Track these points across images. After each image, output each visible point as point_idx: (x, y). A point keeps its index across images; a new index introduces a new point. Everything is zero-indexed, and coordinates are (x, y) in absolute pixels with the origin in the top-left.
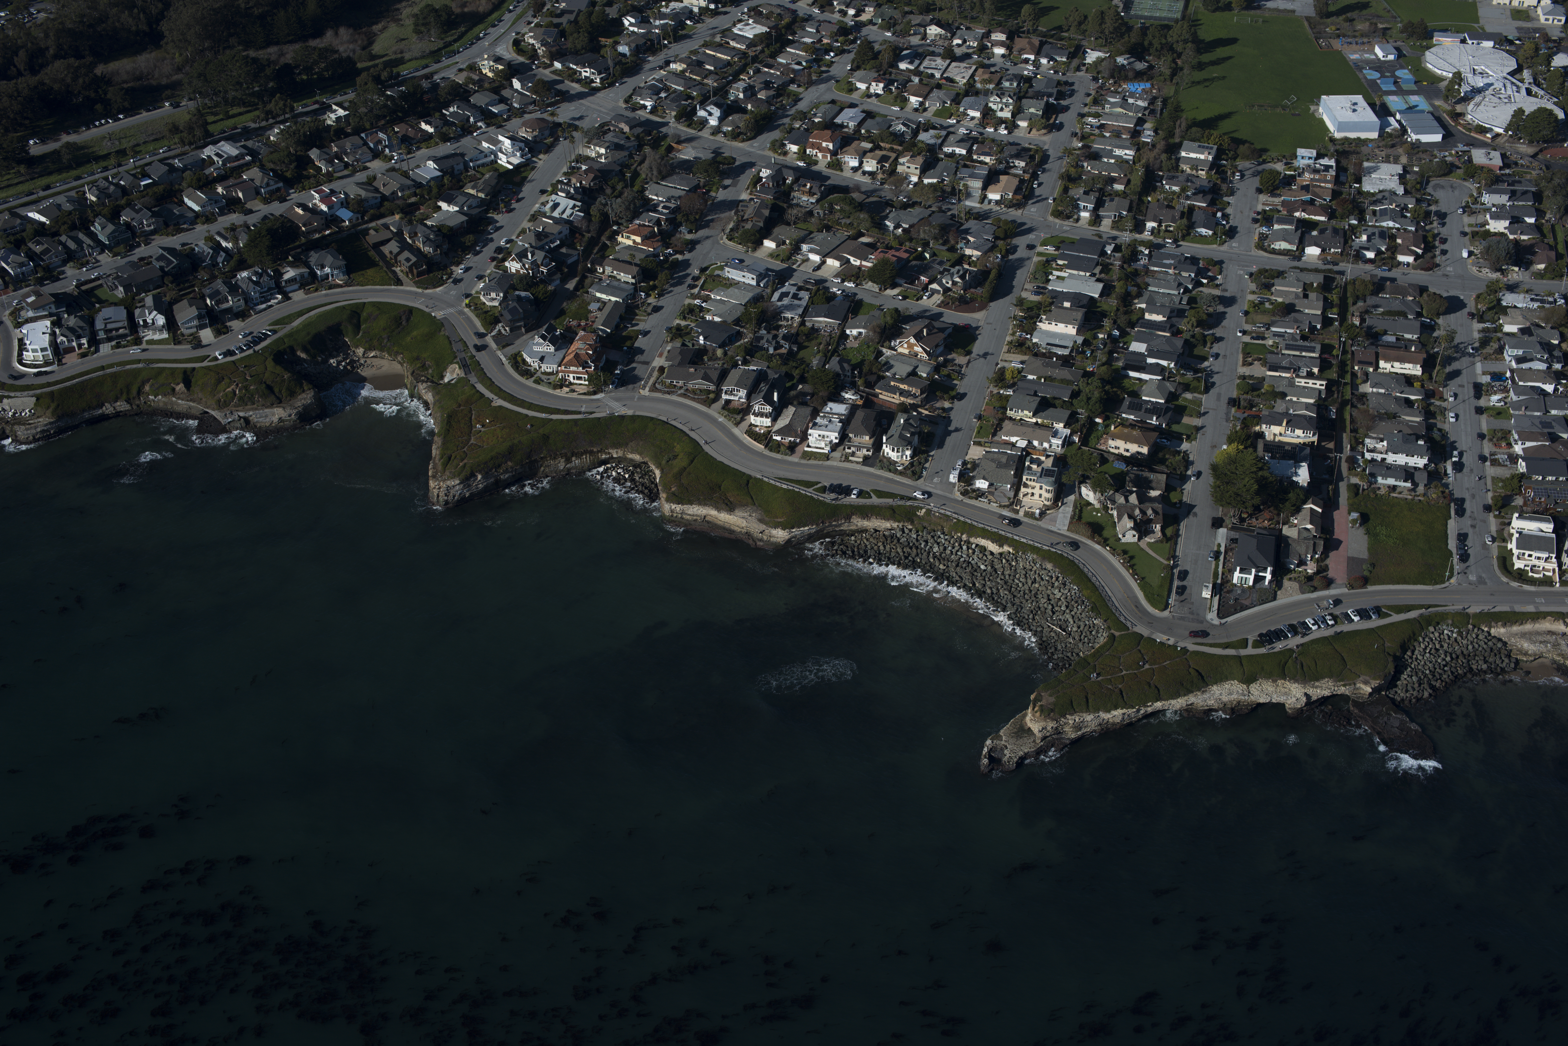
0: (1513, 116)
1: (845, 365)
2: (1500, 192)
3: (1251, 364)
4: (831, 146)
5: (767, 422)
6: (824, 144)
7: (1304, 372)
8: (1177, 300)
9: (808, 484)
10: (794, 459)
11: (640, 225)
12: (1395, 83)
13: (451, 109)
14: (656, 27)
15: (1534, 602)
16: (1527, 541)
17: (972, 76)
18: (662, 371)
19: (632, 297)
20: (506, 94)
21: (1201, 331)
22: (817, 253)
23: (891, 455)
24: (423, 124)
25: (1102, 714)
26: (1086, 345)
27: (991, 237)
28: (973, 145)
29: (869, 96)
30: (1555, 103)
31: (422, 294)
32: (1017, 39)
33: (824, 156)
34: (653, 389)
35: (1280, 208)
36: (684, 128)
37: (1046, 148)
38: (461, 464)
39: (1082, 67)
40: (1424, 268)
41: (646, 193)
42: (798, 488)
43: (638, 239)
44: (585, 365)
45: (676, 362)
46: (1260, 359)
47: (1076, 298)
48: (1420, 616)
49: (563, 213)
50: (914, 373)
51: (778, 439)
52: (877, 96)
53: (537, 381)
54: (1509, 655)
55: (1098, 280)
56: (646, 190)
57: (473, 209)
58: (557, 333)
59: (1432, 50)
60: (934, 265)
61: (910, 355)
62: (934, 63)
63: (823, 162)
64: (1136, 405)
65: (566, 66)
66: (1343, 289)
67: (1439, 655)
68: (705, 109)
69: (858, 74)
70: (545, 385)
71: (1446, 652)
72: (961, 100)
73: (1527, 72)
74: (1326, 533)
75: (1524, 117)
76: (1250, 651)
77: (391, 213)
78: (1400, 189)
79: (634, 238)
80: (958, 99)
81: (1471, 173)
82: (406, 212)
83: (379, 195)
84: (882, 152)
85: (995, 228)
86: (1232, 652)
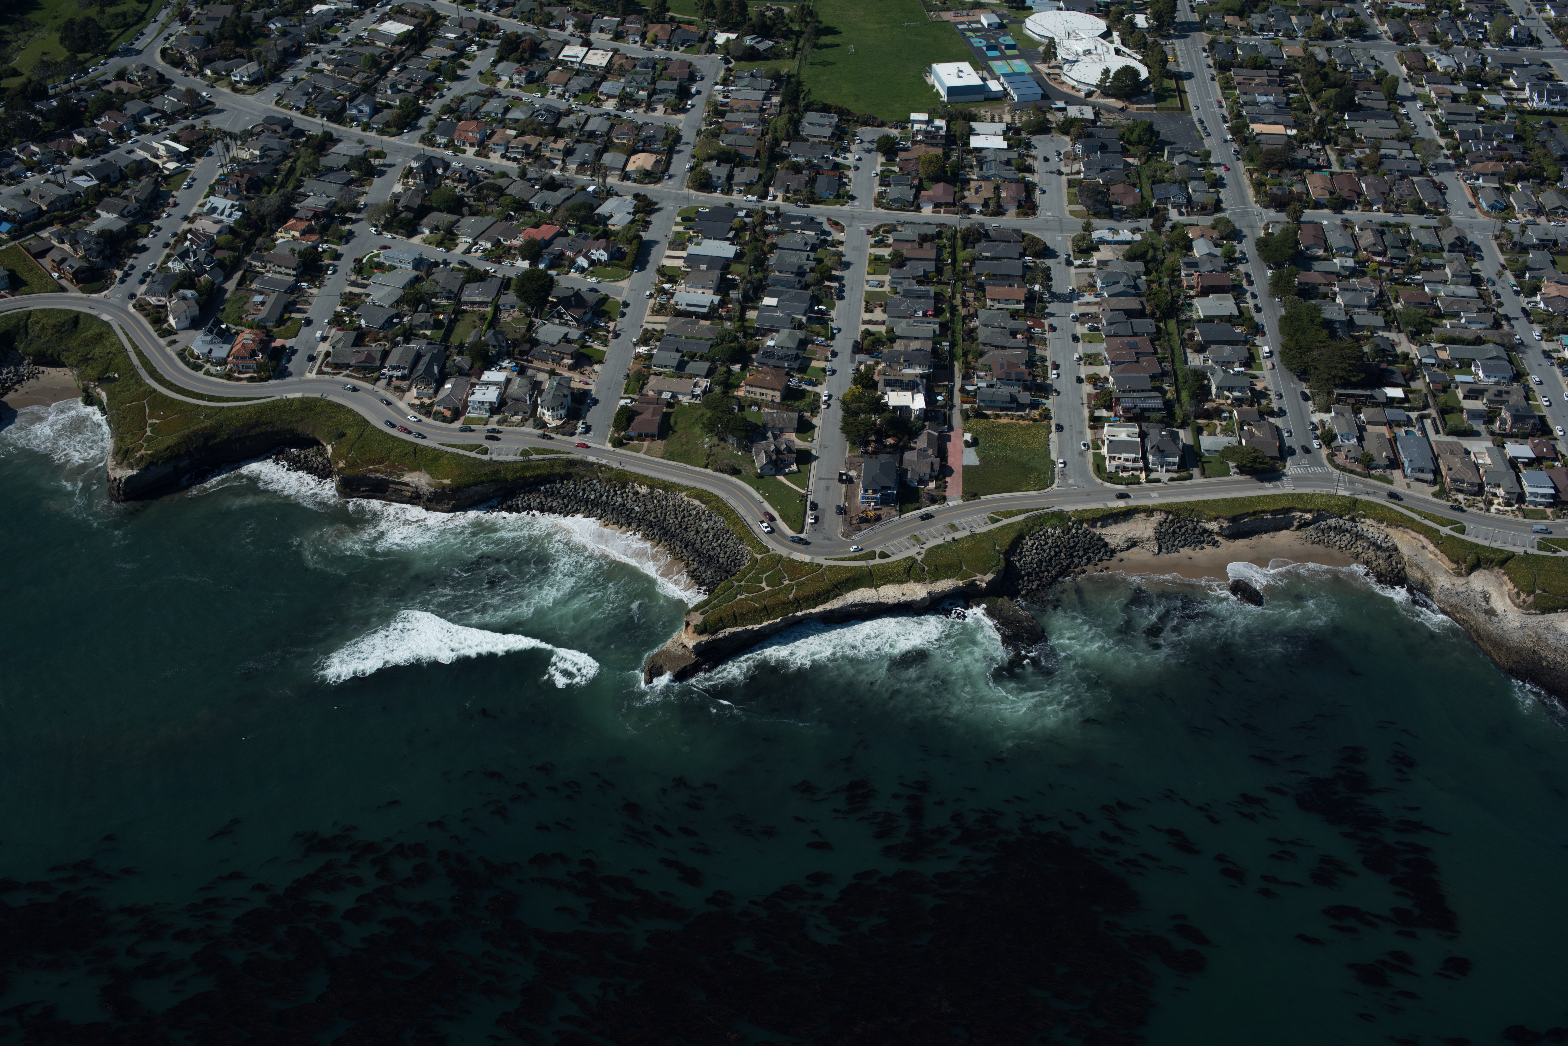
0: (1103, 74)
1: (500, 337)
3: (872, 311)
4: (478, 136)
6: (471, 134)
7: (920, 313)
8: (804, 257)
9: (470, 448)
10: (457, 425)
11: (297, 220)
12: (999, 50)
13: (103, 120)
16: (1117, 446)
17: (610, 61)
18: (328, 354)
19: (294, 289)
20: (157, 102)
21: (827, 283)
22: (469, 236)
23: (547, 415)
24: (76, 136)
25: (750, 627)
26: (723, 303)
27: (632, 210)
28: (612, 126)
29: (513, 86)
30: (1140, 61)
31: (88, 299)
32: (650, 25)
33: (472, 145)
34: (320, 372)
35: (896, 169)
36: (336, 126)
37: (680, 126)
38: (138, 455)
39: (713, 48)
40: (1026, 214)
41: (302, 190)
42: (461, 452)
43: (297, 234)
44: (253, 354)
45: (340, 346)
46: (881, 306)
47: (712, 261)
48: (1027, 518)
49: (222, 213)
50: (566, 339)
51: (441, 409)
52: (519, 86)
53: (207, 373)
54: (1106, 545)
55: (733, 244)
56: (302, 186)
57: (133, 215)
58: (223, 326)
59: (1031, 17)
60: (580, 240)
61: (561, 324)
62: (573, 52)
63: (471, 151)
64: (769, 353)
65: (214, 72)
66: (954, 237)
67: (1044, 551)
68: (356, 107)
69: (501, 66)
70: (215, 376)
71: (1050, 548)
72: (599, 86)
73: (1115, 34)
74: (942, 454)
75: (1112, 75)
76: (878, 561)
77: (50, 224)
78: (1004, 145)
79: (292, 233)
80: (596, 85)
81: (1067, 127)
82: (65, 222)
83: (35, 207)
84: (527, 139)
85: (635, 202)
86: (862, 563)
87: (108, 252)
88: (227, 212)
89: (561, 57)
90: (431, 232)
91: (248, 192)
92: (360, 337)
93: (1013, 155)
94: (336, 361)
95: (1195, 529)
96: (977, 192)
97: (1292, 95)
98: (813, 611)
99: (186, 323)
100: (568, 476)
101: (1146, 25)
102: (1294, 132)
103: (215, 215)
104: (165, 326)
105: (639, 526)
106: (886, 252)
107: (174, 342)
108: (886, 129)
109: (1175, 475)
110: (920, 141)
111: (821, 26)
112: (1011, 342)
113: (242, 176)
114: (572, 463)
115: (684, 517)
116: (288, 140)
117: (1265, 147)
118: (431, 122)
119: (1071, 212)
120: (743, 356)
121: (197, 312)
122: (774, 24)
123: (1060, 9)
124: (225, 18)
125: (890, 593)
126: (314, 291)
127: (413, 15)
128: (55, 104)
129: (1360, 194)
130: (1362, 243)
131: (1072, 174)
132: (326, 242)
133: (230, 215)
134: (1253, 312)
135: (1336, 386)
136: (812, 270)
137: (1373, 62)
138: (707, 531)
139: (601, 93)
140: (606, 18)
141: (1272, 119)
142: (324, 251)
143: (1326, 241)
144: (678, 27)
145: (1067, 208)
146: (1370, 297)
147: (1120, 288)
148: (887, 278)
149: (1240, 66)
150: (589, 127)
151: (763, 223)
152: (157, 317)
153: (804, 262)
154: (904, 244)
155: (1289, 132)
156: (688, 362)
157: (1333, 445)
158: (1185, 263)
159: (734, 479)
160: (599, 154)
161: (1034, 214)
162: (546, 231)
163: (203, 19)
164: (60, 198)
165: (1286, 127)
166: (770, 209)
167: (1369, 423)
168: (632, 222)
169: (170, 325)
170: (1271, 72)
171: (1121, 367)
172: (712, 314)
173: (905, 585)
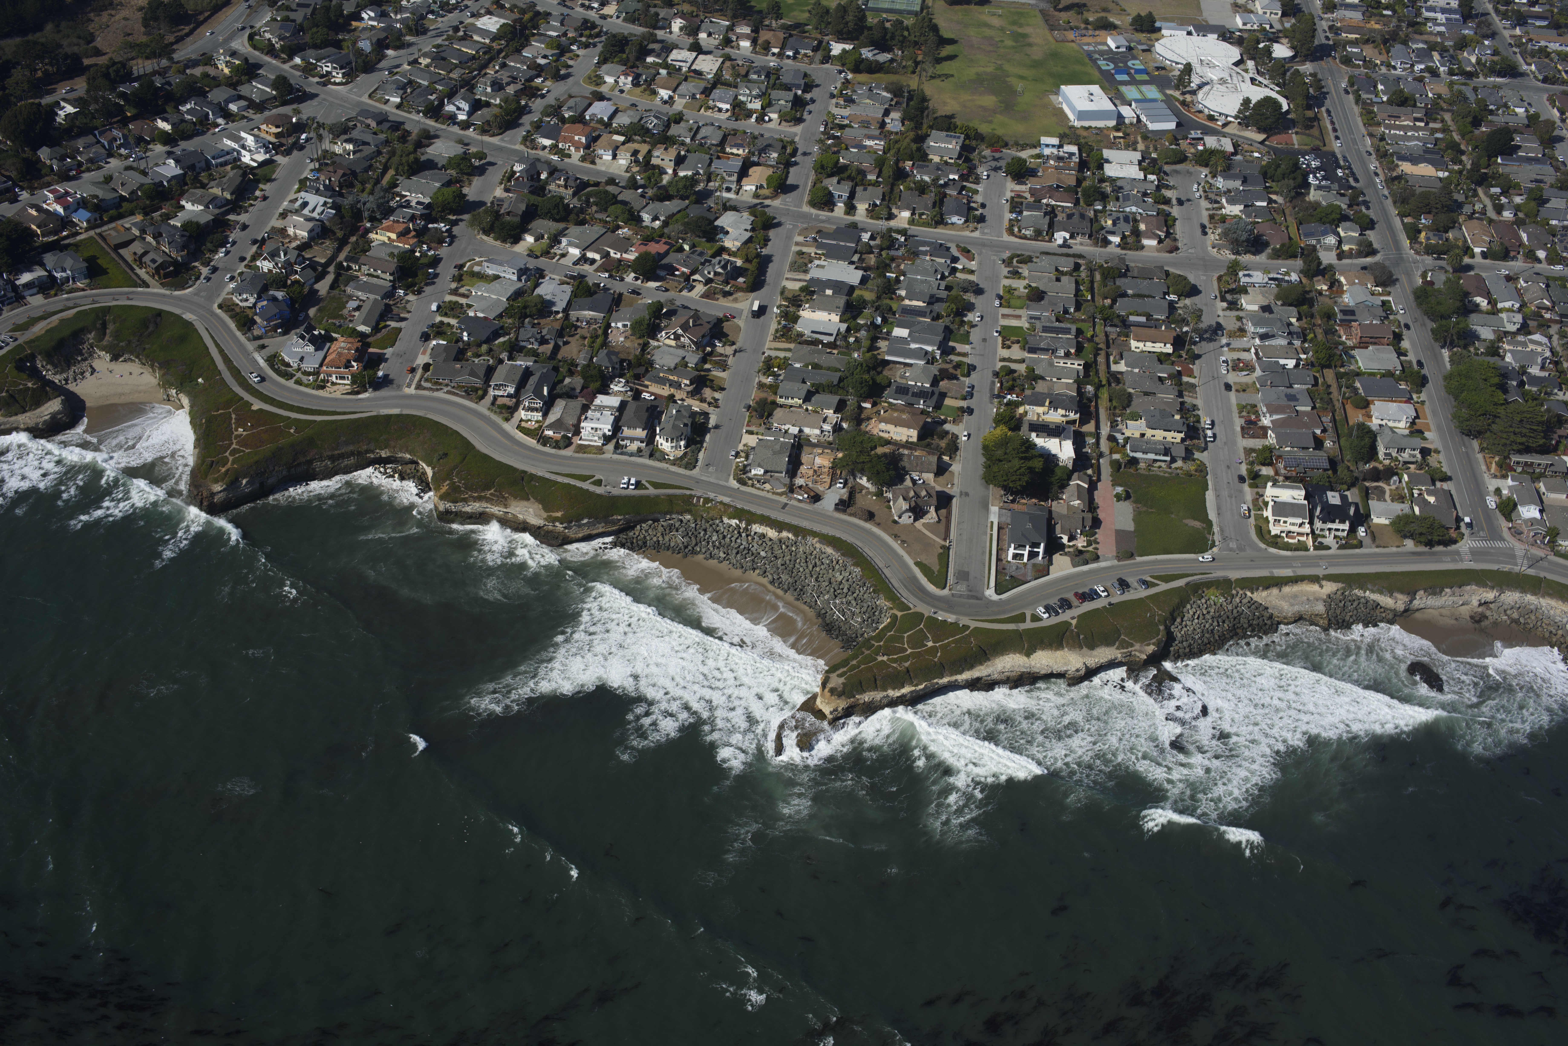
0: (1242, 105)
1: (613, 357)
2: (1234, 177)
3: (1009, 347)
4: (583, 140)
5: (538, 416)
6: (576, 138)
7: (1061, 353)
8: (935, 286)
9: (584, 478)
10: (568, 452)
11: (394, 221)
12: (1129, 74)
13: (188, 106)
14: (397, 21)
15: (1292, 567)
16: (1282, 509)
17: (720, 68)
18: (427, 368)
20: (244, 90)
22: (576, 246)
23: (665, 446)
24: (159, 121)
25: (889, 693)
26: (850, 331)
27: (749, 227)
28: (725, 137)
29: (618, 90)
30: (1278, 92)
31: (171, 296)
32: (761, 32)
33: (577, 149)
34: (419, 387)
35: (1027, 194)
36: (432, 123)
37: (797, 139)
38: (223, 469)
39: (827, 58)
40: (1168, 250)
41: (398, 189)
42: (573, 482)
43: (393, 236)
44: (348, 365)
45: (440, 358)
46: (1018, 342)
47: (837, 286)
48: (1187, 584)
49: (313, 210)
50: (683, 364)
51: (551, 434)
52: (626, 89)
53: (298, 382)
54: (1271, 616)
55: (857, 268)
56: (397, 185)
57: (219, 208)
58: (316, 333)
59: (1161, 41)
60: (695, 257)
61: (677, 346)
62: (681, 57)
63: (576, 155)
64: (903, 389)
65: (305, 61)
66: (1092, 271)
67: (1206, 621)
68: (454, 104)
69: (605, 67)
70: (307, 386)
71: (1213, 617)
72: (710, 93)
73: (1250, 63)
74: (1092, 507)
75: (1252, 105)
76: (1028, 625)
77: (131, 213)
78: (1141, 175)
79: (389, 234)
80: (707, 91)
81: (1205, 158)
82: (147, 212)
83: (117, 194)
84: (635, 145)
85: (752, 218)
86: (1011, 627)
88: (319, 209)
89: (668, 61)
90: (536, 240)
91: (341, 188)
92: (462, 352)
93: (1151, 186)
94: (437, 376)
95: (1367, 602)
97: (1439, 135)
98: (959, 677)
101: (1283, 55)
102: (1446, 175)
103: (306, 212)
105: (765, 572)
106: (1021, 285)
107: (263, 347)
109: (1344, 543)
110: (1052, 167)
111: (942, 36)
112: (1160, 388)
113: (335, 172)
114: (691, 498)
116: (382, 136)
117: (1419, 191)
118: (533, 122)
120: (874, 391)
122: (894, 37)
123: (1190, 33)
124: (316, 4)
125: (1042, 661)
126: (412, 298)
127: (510, 9)
128: (138, 86)
129: (1521, 244)
130: (1529, 297)
131: (1213, 209)
133: (322, 212)
134: (1417, 367)
135: (1512, 452)
136: (944, 299)
137: (1523, 104)
138: (841, 583)
141: (1421, 160)
142: (423, 255)
143: (1489, 293)
144: (791, 36)
146: (1542, 357)
148: (1024, 312)
150: (701, 136)
152: (244, 319)
153: (935, 291)
155: (1440, 174)
156: (814, 394)
157: (1514, 516)
158: (1341, 311)
159: (868, 525)
161: (1176, 250)
163: (293, 5)
164: (143, 186)
165: (1437, 168)
166: (897, 232)
168: (751, 238)
170: (1416, 110)
172: (839, 343)
173: (1059, 653)
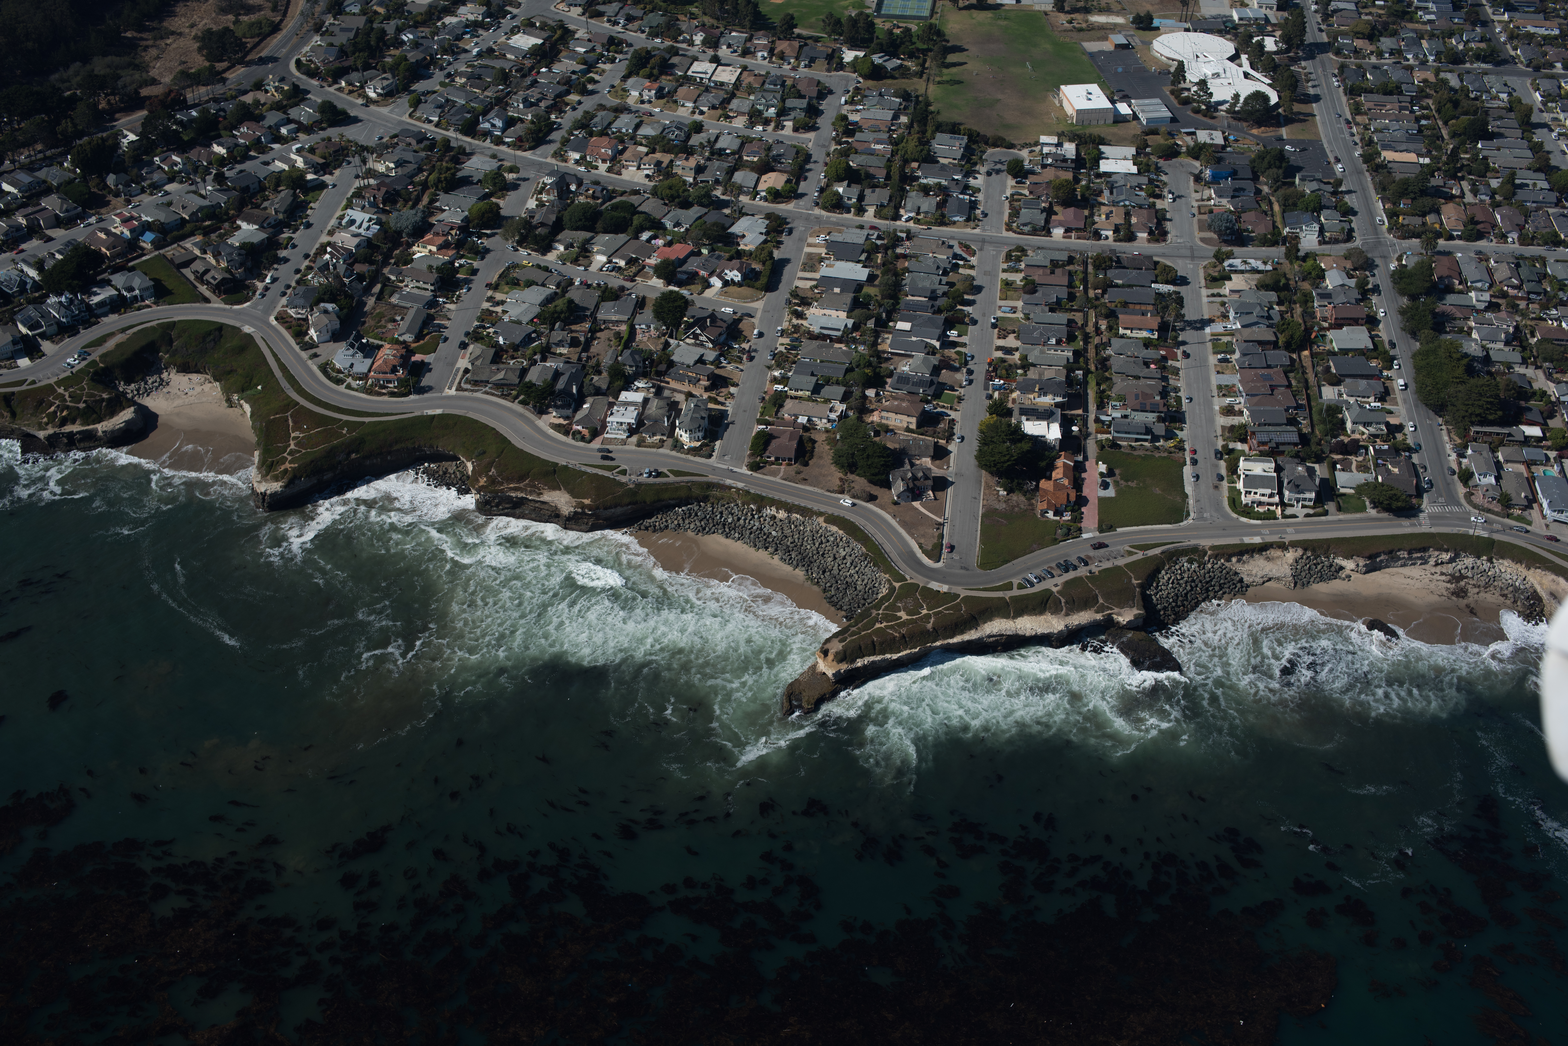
0: (1233, 99)
1: (637, 357)
3: (1005, 337)
4: (610, 152)
6: (603, 150)
7: (1053, 341)
8: (937, 282)
9: (610, 469)
10: (595, 445)
11: (434, 235)
13: (242, 131)
15: (1261, 535)
16: (1253, 481)
17: (738, 79)
18: (466, 371)
19: (432, 304)
20: (293, 113)
21: (959, 307)
22: (603, 253)
23: (684, 437)
24: (215, 146)
25: (888, 656)
26: (856, 327)
27: (764, 231)
28: (742, 145)
29: (643, 102)
30: (1269, 85)
31: (231, 310)
32: (778, 42)
33: (604, 161)
34: (459, 388)
35: (1026, 192)
36: (468, 139)
37: (810, 145)
38: (283, 468)
39: (841, 66)
40: (1157, 241)
41: (438, 204)
42: (600, 472)
43: (434, 249)
44: (394, 370)
45: (478, 363)
46: (1014, 332)
47: (845, 284)
48: (1162, 553)
49: (360, 227)
50: (701, 361)
51: (579, 428)
52: (650, 102)
53: (349, 387)
54: (1241, 580)
55: (864, 267)
56: (437, 200)
57: (272, 227)
58: (364, 341)
59: (1159, 39)
60: (714, 260)
61: (696, 345)
62: (701, 68)
63: (603, 167)
64: (904, 379)
65: (349, 83)
66: (1085, 264)
67: (1180, 585)
68: (488, 121)
69: (631, 81)
70: (357, 390)
71: (1186, 582)
72: (729, 103)
73: (1244, 57)
74: (1078, 484)
75: (1242, 100)
76: (1016, 592)
77: (192, 234)
78: (1134, 170)
79: (429, 247)
80: (726, 102)
81: (1197, 151)
82: (206, 232)
83: (178, 217)
84: (658, 156)
85: (767, 222)
86: (999, 594)
87: (249, 264)
88: (365, 225)
89: (690, 73)
90: (566, 249)
91: (384, 205)
92: (498, 355)
93: (1144, 180)
94: (476, 378)
95: (1331, 566)
96: (1107, 218)
97: (1423, 122)
98: (951, 641)
99: (327, 336)
100: (705, 499)
101: (1274, 48)
102: (1427, 161)
103: (353, 228)
104: (307, 338)
105: (776, 550)
106: (1017, 278)
107: (315, 356)
108: (1016, 151)
109: (1311, 511)
110: (1050, 165)
111: (949, 45)
112: (1145, 372)
113: (379, 190)
114: (710, 486)
115: (821, 543)
116: (423, 154)
117: (1398, 177)
118: (563, 137)
119: (1203, 240)
120: (877, 381)
121: (338, 326)
122: (902, 43)
123: (1187, 30)
124: (358, 29)
125: (1027, 625)
126: (452, 307)
127: (542, 28)
128: (194, 114)
129: (1494, 225)
130: (1497, 277)
131: (1203, 200)
132: (462, 257)
133: (368, 228)
134: (1387, 346)
135: (1473, 424)
136: (945, 294)
137: (1506, 89)
138: (844, 558)
139: (731, 110)
140: (734, 34)
141: (1404, 147)
142: (461, 266)
143: (1460, 273)
144: (806, 45)
145: (1198, 235)
146: (1507, 333)
147: (1253, 318)
148: (1020, 304)
149: (1371, 91)
150: (719, 145)
151: (894, 246)
152: (299, 330)
153: (937, 286)
154: (1036, 269)
155: (1421, 160)
156: (822, 386)
157: (1471, 483)
158: (1318, 294)
159: (870, 506)
160: (731, 172)
161: (1165, 240)
162: (680, 250)
163: (336, 30)
164: (201, 208)
165: (1419, 155)
166: (901, 231)
167: (1507, 461)
168: (765, 242)
169: (311, 338)
170: (1401, 98)
171: (1256, 399)
172: (846, 337)
173: (1042, 617)
